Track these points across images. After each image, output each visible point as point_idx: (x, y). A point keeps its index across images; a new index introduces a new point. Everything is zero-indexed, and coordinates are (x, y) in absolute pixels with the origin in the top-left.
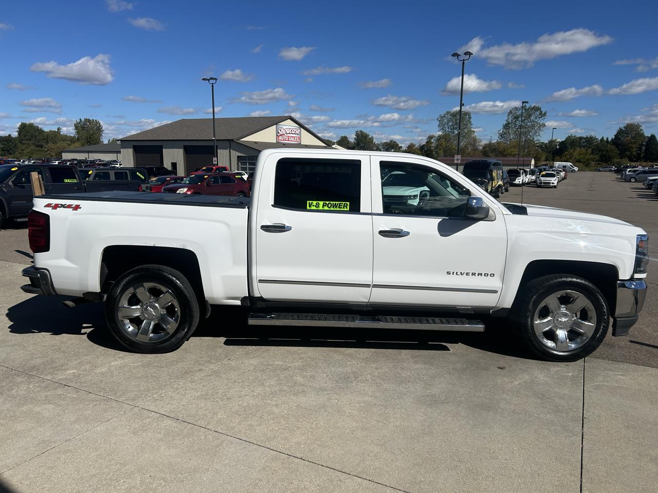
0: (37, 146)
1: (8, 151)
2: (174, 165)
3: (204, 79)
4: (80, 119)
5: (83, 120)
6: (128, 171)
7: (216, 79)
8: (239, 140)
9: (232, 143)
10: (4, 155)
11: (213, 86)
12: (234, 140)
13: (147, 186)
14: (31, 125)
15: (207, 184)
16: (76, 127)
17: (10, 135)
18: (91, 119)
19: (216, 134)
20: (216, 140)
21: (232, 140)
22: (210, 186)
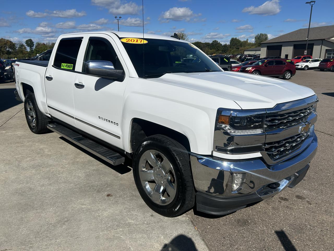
0: (237, 49)
1: (225, 51)
2: (287, 56)
3: (307, 3)
4: (258, 34)
5: (259, 34)
6: (219, 58)
7: (315, 2)
8: (329, 39)
9: (324, 42)
10: (223, 53)
11: (312, 6)
12: (326, 39)
13: (229, 66)
14: (236, 39)
15: (265, 65)
16: (256, 38)
17: (226, 44)
18: (263, 34)
19: (309, 37)
20: (309, 40)
21: (324, 39)
22: (267, 66)
